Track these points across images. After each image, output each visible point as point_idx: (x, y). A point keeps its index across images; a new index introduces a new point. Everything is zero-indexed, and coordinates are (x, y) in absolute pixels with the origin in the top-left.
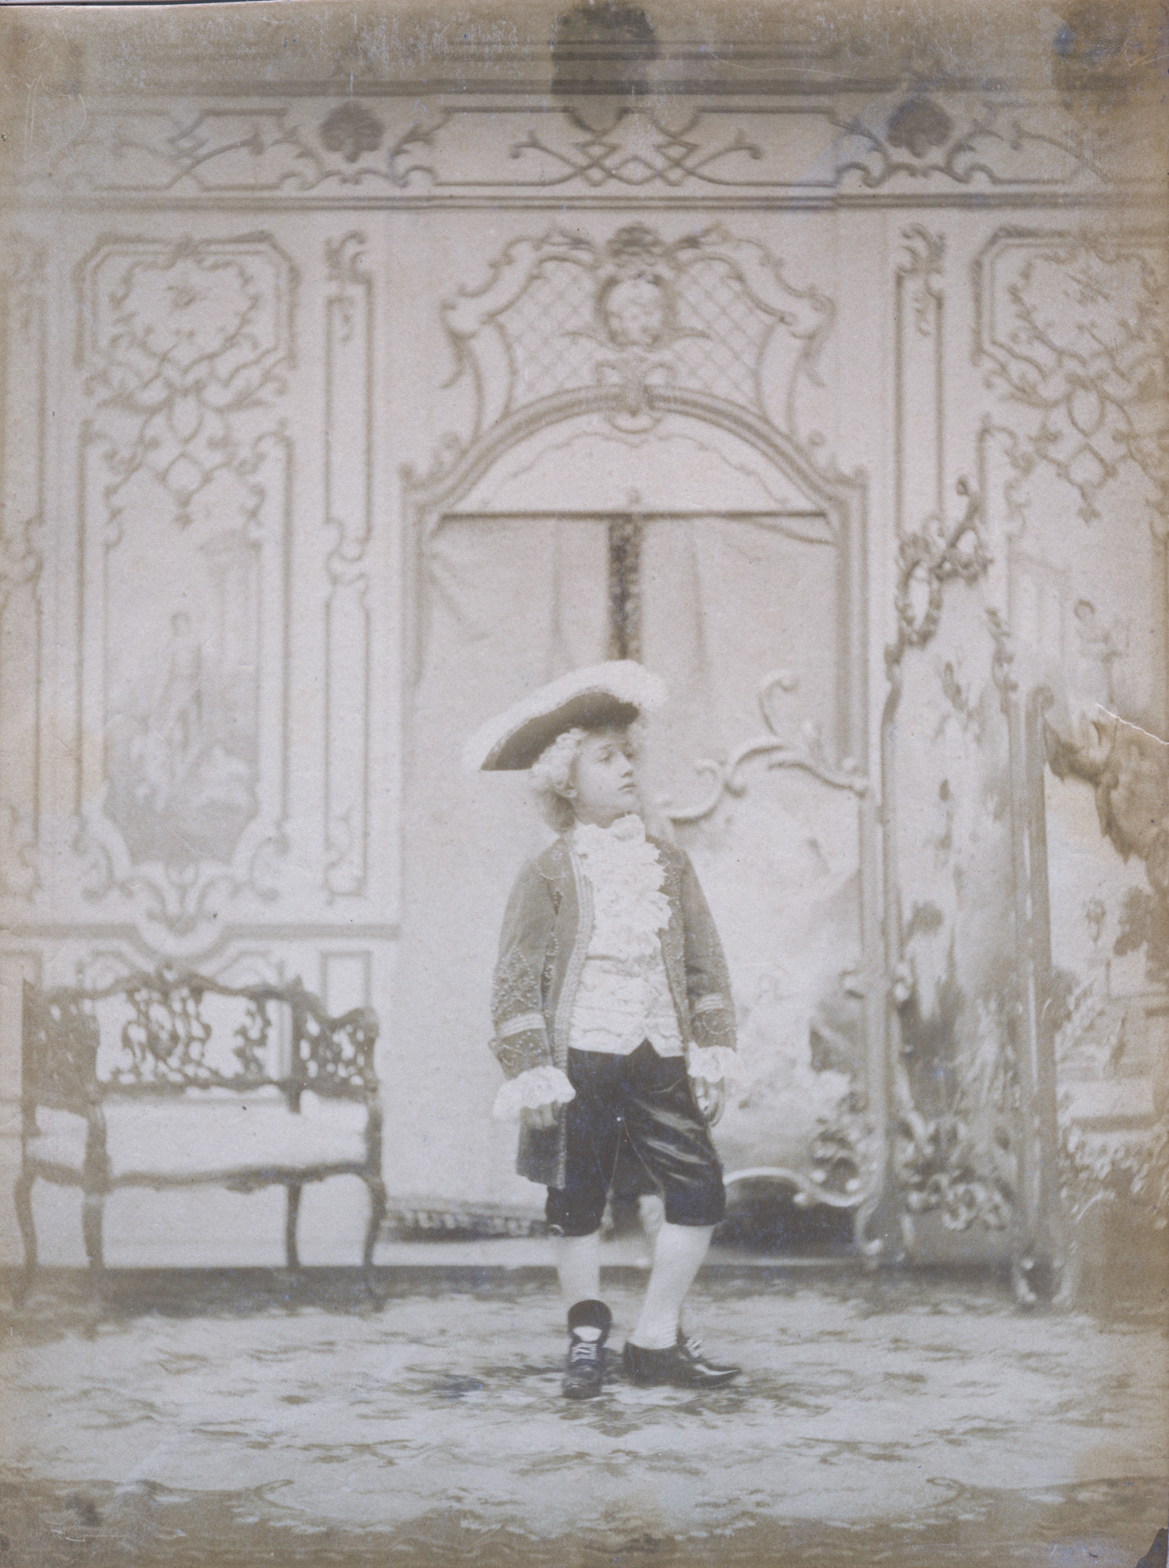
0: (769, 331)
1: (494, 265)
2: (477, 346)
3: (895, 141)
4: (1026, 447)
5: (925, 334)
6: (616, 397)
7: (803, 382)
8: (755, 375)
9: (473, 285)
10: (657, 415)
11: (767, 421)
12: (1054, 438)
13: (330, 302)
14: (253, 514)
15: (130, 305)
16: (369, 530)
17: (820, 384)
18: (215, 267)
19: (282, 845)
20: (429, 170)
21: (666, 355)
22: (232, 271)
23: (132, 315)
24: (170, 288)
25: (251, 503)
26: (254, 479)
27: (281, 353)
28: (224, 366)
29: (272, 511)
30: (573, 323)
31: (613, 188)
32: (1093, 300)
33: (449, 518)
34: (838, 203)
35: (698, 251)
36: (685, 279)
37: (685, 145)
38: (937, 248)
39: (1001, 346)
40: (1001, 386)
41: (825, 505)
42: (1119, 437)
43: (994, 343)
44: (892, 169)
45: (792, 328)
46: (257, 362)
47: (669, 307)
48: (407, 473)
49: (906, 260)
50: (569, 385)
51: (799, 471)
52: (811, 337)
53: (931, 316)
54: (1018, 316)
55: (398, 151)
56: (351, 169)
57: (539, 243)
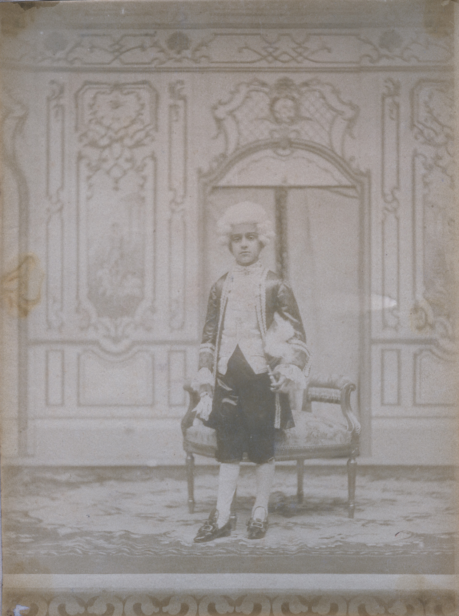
0: (335, 117)
1: (232, 93)
2: (225, 123)
3: (382, 46)
4: (430, 161)
5: (392, 119)
6: (278, 143)
7: (348, 137)
8: (330, 134)
9: (224, 100)
10: (293, 149)
11: (333, 151)
12: (440, 158)
13: (171, 107)
14: (142, 186)
15: (96, 108)
16: (185, 193)
17: (353, 137)
18: (128, 93)
19: (153, 310)
20: (208, 58)
21: (297, 127)
22: (134, 95)
23: (97, 111)
24: (111, 101)
25: (141, 182)
26: (142, 174)
27: (152, 126)
28: (131, 130)
29: (149, 184)
30: (262, 115)
31: (277, 64)
34: (360, 70)
35: (308, 88)
36: (303, 98)
37: (303, 48)
38: (397, 86)
39: (422, 124)
41: (355, 184)
43: (419, 122)
44: (380, 57)
45: (343, 117)
46: (143, 129)
47: (297, 108)
48: (200, 171)
49: (386, 91)
50: (260, 138)
51: (346, 171)
52: (350, 120)
53: (395, 111)
54: (427, 112)
55: (196, 50)
56: (178, 57)
57: (248, 85)
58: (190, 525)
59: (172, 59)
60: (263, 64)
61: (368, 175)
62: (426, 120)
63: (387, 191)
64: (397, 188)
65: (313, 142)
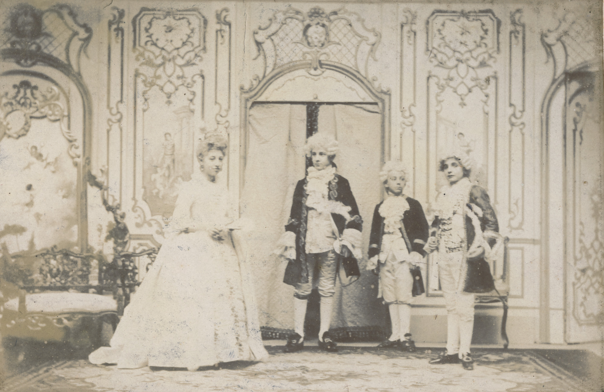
0: (360, 42)
1: (270, 20)
4: (443, 82)
5: (410, 44)
8: (355, 57)
11: (358, 72)
15: (151, 31)
16: (229, 107)
18: (180, 19)
21: (326, 50)
23: (152, 34)
24: (165, 26)
28: (182, 51)
29: (198, 100)
32: (465, 34)
36: (333, 25)
38: (414, 17)
40: (436, 62)
41: (377, 101)
42: (473, 80)
45: (367, 42)
46: (193, 50)
48: (242, 88)
49: (404, 20)
50: (294, 60)
51: (369, 89)
54: (441, 39)
57: (285, 13)
61: (388, 93)
62: (439, 46)
63: (405, 106)
64: (414, 105)
65: (341, 64)
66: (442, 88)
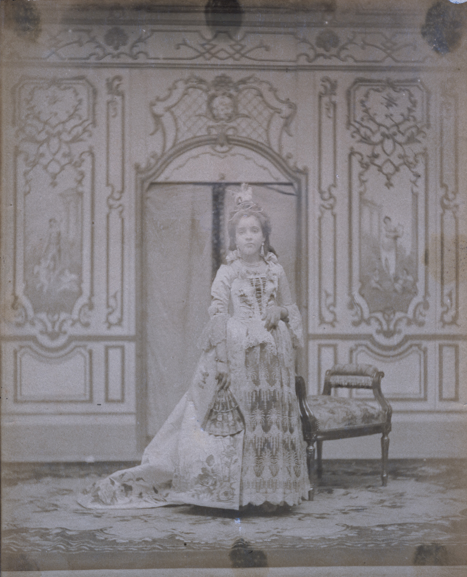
0: (272, 116)
1: (170, 89)
2: (164, 120)
3: (319, 45)
4: (366, 160)
5: (329, 117)
6: (215, 140)
7: (285, 135)
8: (267, 131)
9: (162, 97)
10: (231, 146)
11: (271, 148)
12: (376, 156)
13: (108, 103)
14: (80, 182)
15: (33, 103)
16: (123, 189)
17: (290, 135)
18: (65, 89)
19: (91, 306)
20: (146, 54)
21: (234, 124)
22: (72, 90)
23: (34, 106)
24: (49, 97)
25: (79, 178)
26: (79, 169)
27: (90, 122)
28: (69, 125)
29: (87, 182)
30: (200, 112)
31: (214, 61)
32: (391, 106)
33: (153, 184)
34: (298, 69)
35: (245, 85)
36: (241, 96)
37: (240, 45)
38: (334, 86)
39: (358, 123)
40: (358, 137)
41: (292, 181)
42: (400, 157)
43: (355, 121)
44: (318, 56)
45: (281, 115)
46: (80, 125)
47: (235, 106)
48: (137, 167)
49: (322, 89)
50: (198, 134)
51: (283, 168)
52: (287, 118)
53: (332, 111)
54: (364, 111)
55: (133, 46)
56: (116, 52)
57: (187, 81)
58: (128, 520)
59: (109, 54)
60: (200, 61)
61: (305, 172)
62: (362, 119)
63: (324, 188)
64: (334, 186)
65: (251, 139)
66: (365, 166)
